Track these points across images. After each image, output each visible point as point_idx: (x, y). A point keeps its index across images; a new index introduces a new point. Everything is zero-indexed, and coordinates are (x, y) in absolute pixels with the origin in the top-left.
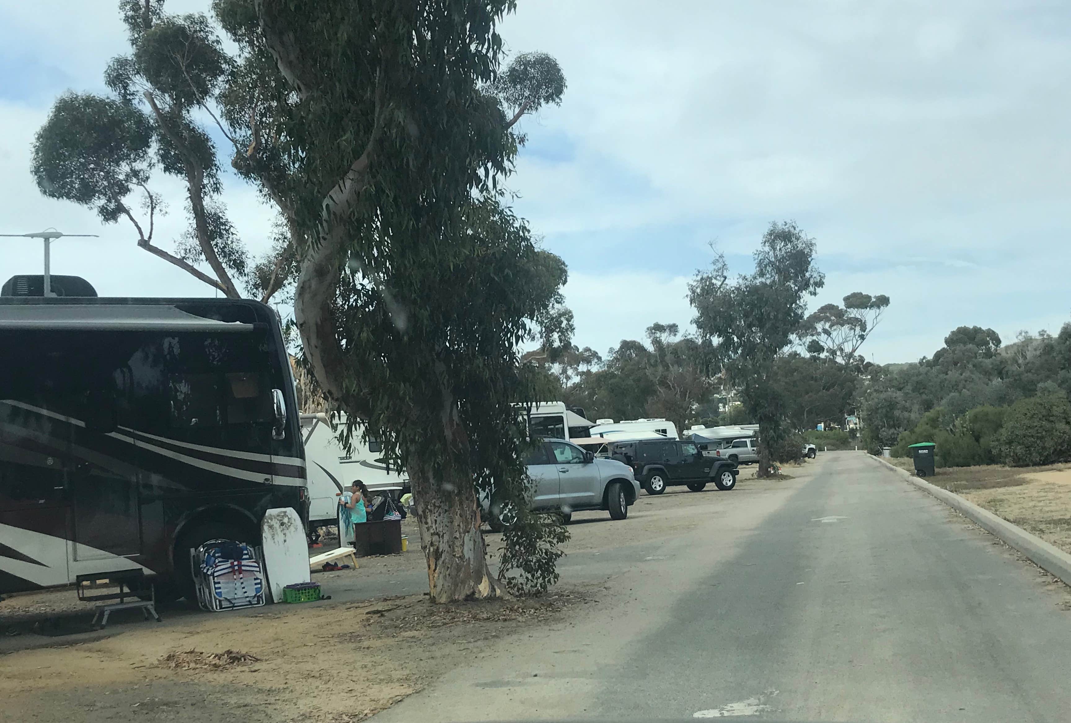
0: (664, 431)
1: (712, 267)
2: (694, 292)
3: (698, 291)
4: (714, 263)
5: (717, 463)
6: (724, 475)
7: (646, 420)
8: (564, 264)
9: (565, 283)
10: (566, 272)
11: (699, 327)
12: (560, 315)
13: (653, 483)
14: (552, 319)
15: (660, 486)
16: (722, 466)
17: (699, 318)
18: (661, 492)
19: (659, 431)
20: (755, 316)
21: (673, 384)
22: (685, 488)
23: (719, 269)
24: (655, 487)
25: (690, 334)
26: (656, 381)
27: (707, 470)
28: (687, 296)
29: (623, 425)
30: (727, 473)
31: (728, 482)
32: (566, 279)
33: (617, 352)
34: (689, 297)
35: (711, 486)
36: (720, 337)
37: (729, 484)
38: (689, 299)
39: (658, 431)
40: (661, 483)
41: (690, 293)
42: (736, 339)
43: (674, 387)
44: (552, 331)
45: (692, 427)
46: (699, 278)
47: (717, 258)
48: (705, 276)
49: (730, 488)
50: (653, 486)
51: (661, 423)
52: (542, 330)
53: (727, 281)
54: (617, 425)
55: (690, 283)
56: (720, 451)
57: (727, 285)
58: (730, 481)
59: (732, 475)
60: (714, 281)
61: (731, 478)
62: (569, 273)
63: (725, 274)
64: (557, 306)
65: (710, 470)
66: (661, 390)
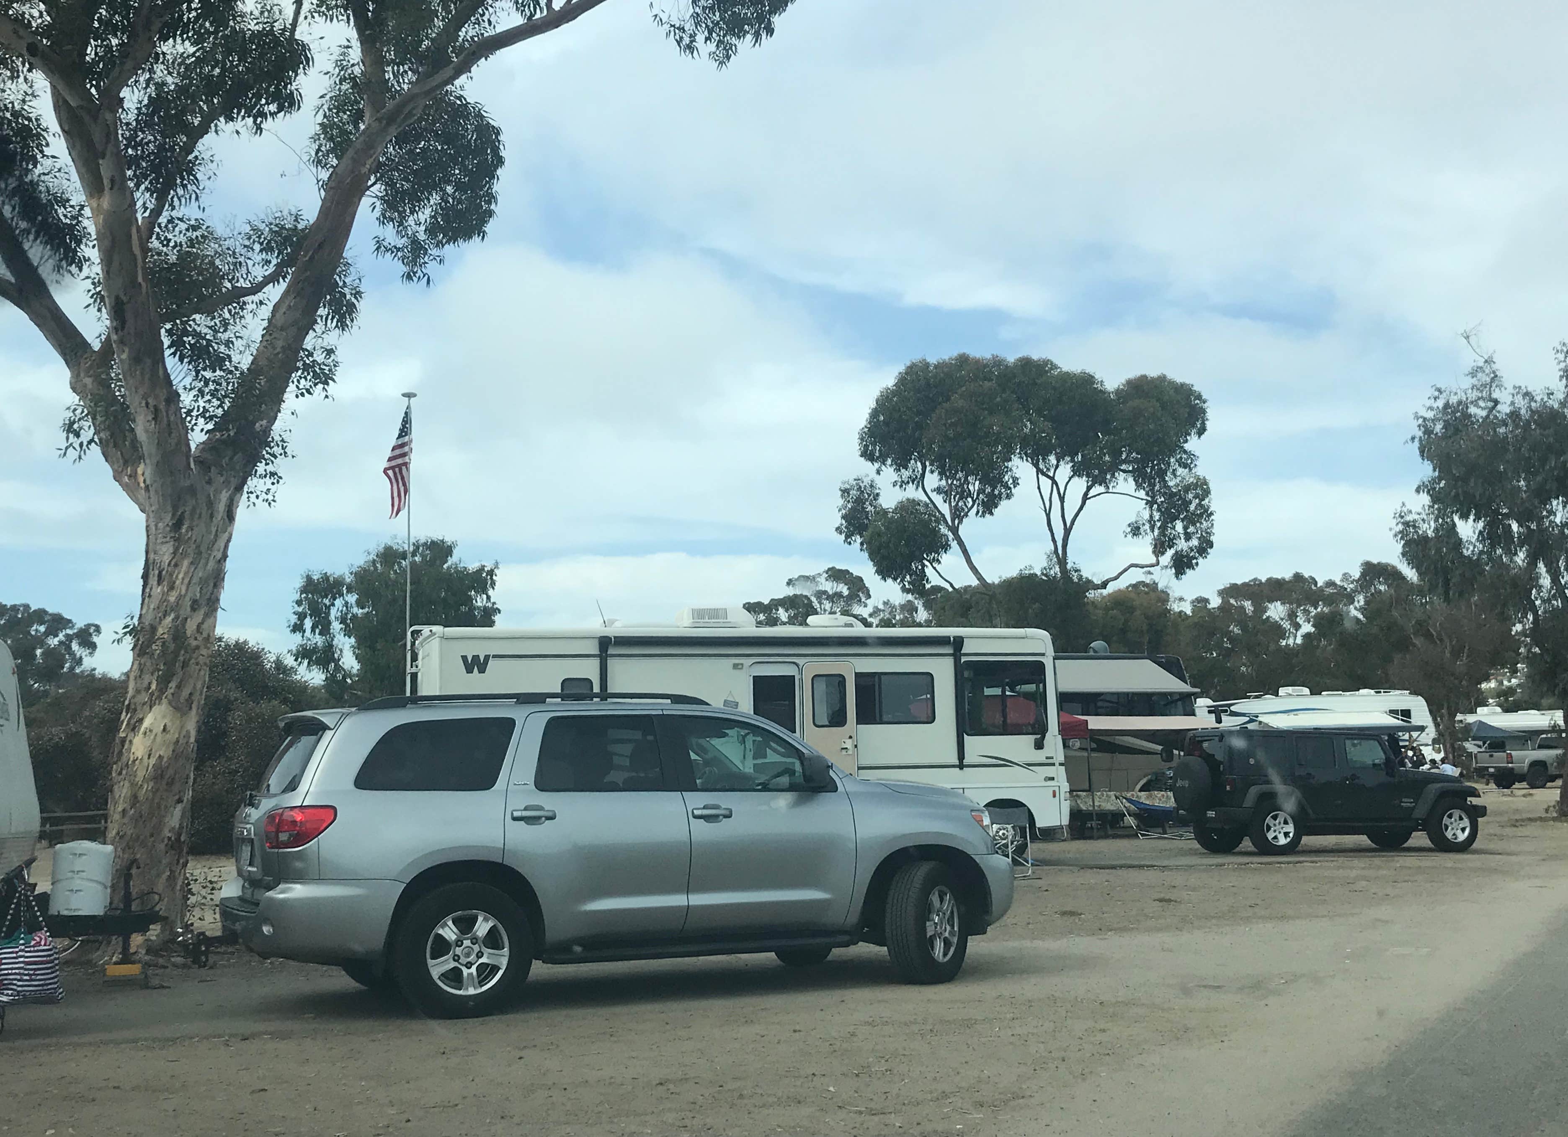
0: (1406, 713)
1: (1468, 382)
2: (1428, 432)
3: (1438, 428)
4: (1473, 374)
5: (1434, 788)
6: (1450, 816)
7: (1372, 692)
8: (1199, 397)
9: (1201, 431)
10: (1204, 411)
11: (1435, 499)
12: (1187, 489)
13: (1269, 828)
14: (1172, 495)
15: (1286, 834)
16: (1443, 794)
17: (1434, 481)
18: (1291, 849)
19: (1391, 712)
20: (1552, 469)
21: (1439, 634)
22: (1363, 840)
23: (1484, 386)
24: (1275, 838)
25: (1410, 512)
26: (1410, 627)
27: (1407, 803)
28: (1413, 439)
29: (1326, 699)
30: (1456, 813)
31: (1459, 832)
32: (1203, 424)
33: (1357, 581)
34: (1417, 440)
35: (1419, 839)
36: (1480, 519)
37: (1462, 837)
38: (1417, 443)
39: (1393, 712)
40: (1290, 828)
41: (1419, 433)
42: (1515, 527)
43: (1441, 640)
44: (1174, 518)
45: (1479, 709)
46: (1440, 404)
47: (1481, 364)
48: (1454, 400)
49: (1464, 847)
50: (1270, 835)
51: (1401, 699)
52: (1151, 516)
53: (1499, 407)
54: (1316, 698)
55: (1420, 414)
56: (1513, 753)
57: (1499, 412)
58: (1463, 830)
59: (1469, 818)
60: (1472, 410)
61: (1466, 822)
62: (1210, 414)
63: (1495, 395)
64: (1180, 471)
65: (1416, 802)
66: (1418, 641)
